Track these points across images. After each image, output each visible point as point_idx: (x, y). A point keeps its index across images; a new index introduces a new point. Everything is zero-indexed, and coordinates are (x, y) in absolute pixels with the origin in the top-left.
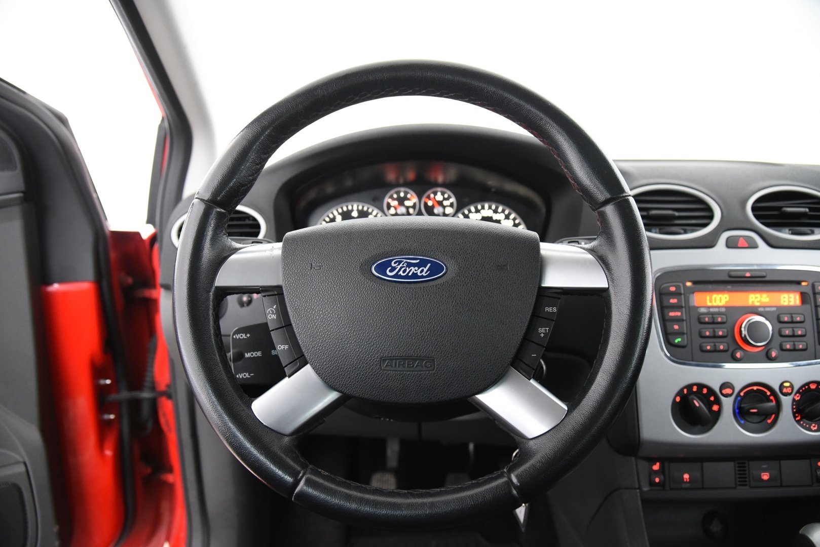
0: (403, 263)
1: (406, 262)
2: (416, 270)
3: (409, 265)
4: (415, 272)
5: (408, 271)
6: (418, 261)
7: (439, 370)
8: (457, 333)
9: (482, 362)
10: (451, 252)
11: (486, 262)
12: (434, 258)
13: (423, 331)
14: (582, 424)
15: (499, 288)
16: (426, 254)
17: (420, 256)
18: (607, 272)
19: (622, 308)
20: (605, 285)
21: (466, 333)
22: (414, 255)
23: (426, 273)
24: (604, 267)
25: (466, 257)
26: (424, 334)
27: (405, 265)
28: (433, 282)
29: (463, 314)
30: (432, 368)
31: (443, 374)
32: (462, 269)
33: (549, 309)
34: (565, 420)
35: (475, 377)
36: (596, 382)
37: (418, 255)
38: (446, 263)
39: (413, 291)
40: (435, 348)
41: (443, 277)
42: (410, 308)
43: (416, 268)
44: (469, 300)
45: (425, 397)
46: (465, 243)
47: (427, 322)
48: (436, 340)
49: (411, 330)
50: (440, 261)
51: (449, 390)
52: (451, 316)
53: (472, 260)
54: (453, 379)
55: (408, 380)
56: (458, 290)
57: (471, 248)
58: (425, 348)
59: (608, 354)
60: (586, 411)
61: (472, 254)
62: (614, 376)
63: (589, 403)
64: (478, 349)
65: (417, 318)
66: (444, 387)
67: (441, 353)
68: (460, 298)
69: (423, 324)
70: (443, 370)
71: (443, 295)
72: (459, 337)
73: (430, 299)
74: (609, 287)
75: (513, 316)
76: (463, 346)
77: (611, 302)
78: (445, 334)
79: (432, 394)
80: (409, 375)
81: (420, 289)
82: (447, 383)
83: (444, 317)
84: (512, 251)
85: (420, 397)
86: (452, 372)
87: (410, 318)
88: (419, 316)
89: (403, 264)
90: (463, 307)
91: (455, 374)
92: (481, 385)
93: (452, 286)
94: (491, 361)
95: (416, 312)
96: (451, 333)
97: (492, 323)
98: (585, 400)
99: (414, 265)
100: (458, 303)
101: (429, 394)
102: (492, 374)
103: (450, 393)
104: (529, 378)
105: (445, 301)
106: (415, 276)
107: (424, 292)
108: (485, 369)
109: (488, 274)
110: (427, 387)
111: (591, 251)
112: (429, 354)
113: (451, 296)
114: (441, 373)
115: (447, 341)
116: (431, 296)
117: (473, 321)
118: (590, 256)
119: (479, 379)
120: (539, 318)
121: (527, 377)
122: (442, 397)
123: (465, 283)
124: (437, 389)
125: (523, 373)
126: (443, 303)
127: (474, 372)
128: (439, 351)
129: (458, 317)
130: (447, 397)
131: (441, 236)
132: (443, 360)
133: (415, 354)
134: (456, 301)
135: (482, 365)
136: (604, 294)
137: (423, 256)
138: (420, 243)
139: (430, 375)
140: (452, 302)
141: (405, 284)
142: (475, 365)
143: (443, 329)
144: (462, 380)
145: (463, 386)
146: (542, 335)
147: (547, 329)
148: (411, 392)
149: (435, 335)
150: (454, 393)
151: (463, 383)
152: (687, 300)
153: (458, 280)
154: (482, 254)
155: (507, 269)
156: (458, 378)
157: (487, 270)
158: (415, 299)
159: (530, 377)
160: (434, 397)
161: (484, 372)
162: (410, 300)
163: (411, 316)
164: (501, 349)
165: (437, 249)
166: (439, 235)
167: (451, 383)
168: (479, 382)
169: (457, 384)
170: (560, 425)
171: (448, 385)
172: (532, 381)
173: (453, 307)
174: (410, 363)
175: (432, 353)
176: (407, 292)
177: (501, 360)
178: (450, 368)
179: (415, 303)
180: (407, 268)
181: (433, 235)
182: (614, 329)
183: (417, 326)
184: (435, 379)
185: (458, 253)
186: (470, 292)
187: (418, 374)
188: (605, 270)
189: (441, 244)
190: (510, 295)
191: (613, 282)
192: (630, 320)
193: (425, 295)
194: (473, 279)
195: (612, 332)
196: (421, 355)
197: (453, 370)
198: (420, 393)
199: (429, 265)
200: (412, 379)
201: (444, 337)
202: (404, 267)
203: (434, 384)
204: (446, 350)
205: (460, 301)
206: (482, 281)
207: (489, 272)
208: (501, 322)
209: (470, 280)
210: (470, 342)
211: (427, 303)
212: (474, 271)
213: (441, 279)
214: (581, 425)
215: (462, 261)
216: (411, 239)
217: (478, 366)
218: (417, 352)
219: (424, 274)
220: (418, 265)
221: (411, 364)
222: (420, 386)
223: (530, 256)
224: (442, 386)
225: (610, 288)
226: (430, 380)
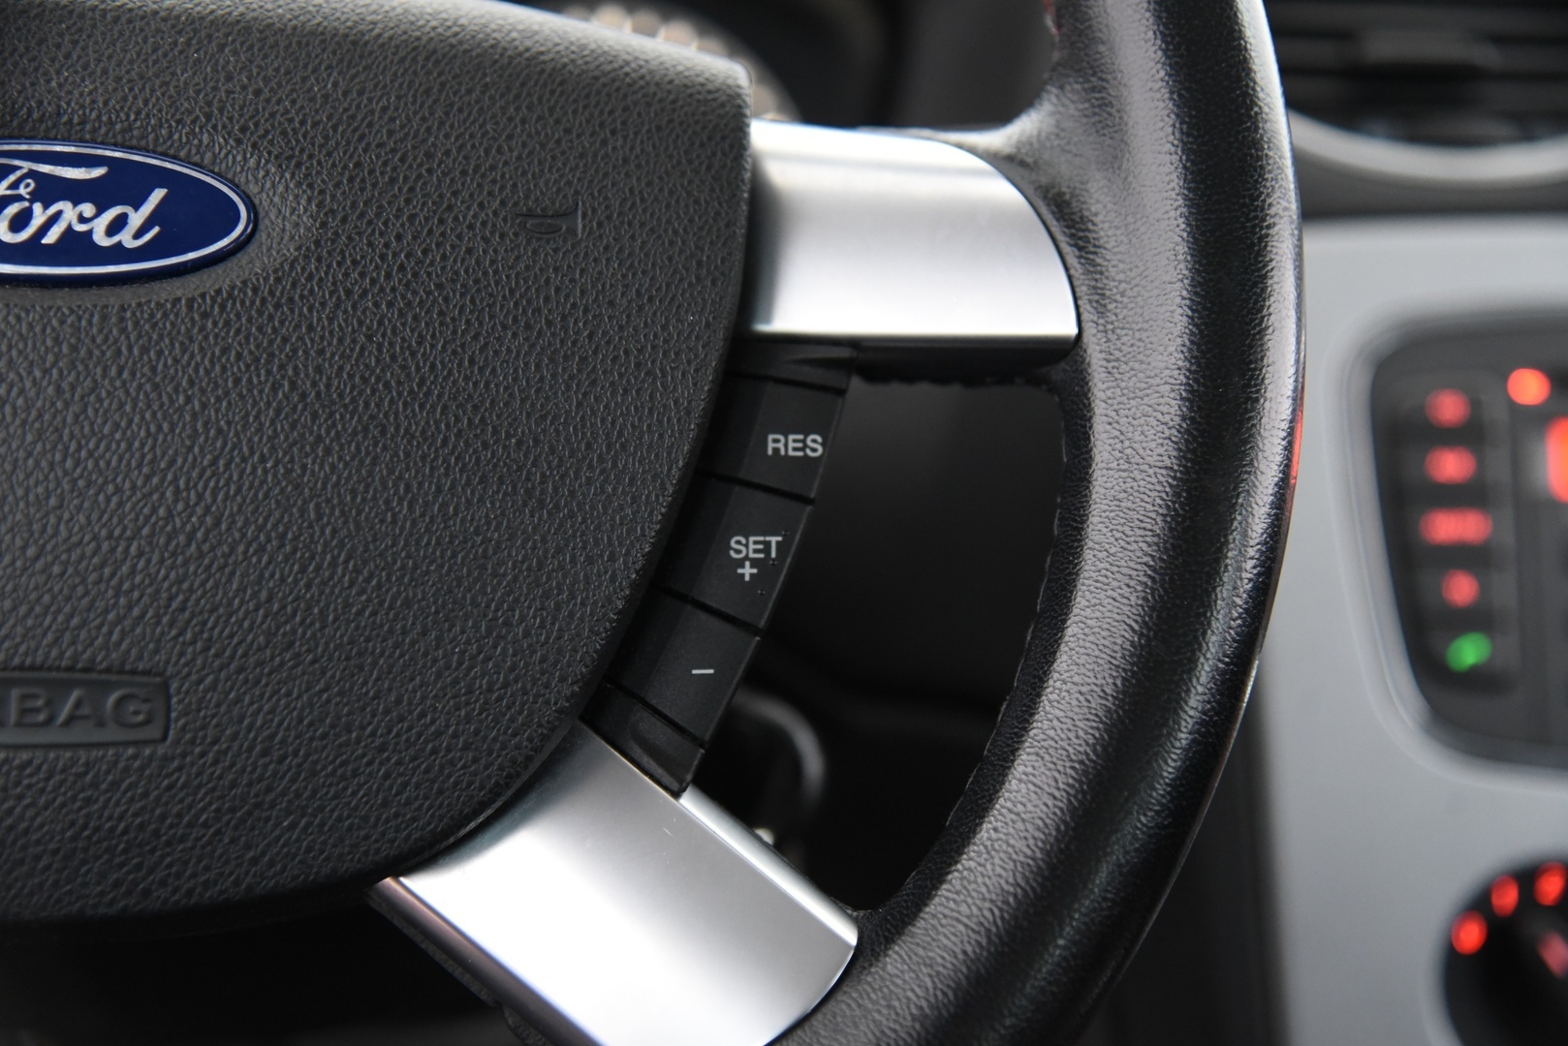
0: (12, 178)
1: (32, 174)
2: (82, 219)
3: (50, 190)
4: (81, 228)
5: (39, 216)
6: (98, 172)
7: (192, 742)
8: (295, 550)
9: (424, 698)
10: (284, 133)
11: (465, 194)
12: (187, 162)
13: (110, 536)
14: (923, 1018)
15: (528, 327)
16: (143, 137)
17: (116, 146)
18: (1072, 260)
19: (1137, 437)
20: (1064, 326)
21: (341, 545)
22: (81, 141)
23: (137, 235)
24: (1060, 237)
25: (358, 165)
26: (113, 550)
27: (22, 191)
28: (177, 282)
29: (328, 451)
30: (153, 732)
31: (216, 762)
32: (332, 223)
33: (784, 444)
34: (840, 996)
35: (387, 776)
36: (1002, 803)
37: (104, 144)
38: (253, 189)
39: (62, 322)
40: (171, 625)
41: (232, 263)
42: (40, 416)
43: (88, 209)
44: (365, 380)
45: (117, 884)
46: (361, 93)
47: (134, 487)
48: (180, 581)
49: (44, 530)
50: (219, 176)
51: (248, 847)
52: (263, 459)
53: (393, 180)
54: (269, 789)
55: (20, 797)
56: (310, 328)
57: (392, 120)
58: (119, 620)
59: (1063, 663)
60: (945, 948)
61: (394, 151)
62: (1085, 772)
63: (964, 908)
64: (404, 633)
65: (77, 463)
66: (218, 832)
67: (207, 649)
68: (319, 370)
69: (108, 500)
70: (215, 742)
71: (225, 351)
72: (303, 570)
73: (154, 369)
74: (1080, 335)
75: (590, 467)
76: (323, 614)
77: (1088, 407)
78: (232, 550)
79: (151, 871)
80: (23, 767)
81: (104, 318)
82: (233, 810)
83: (227, 465)
84: (604, 143)
85: (85, 885)
86: (265, 753)
87: (37, 463)
88: (91, 454)
89: (15, 185)
90: (331, 414)
91: (282, 760)
92: (414, 819)
93: (277, 306)
94: (470, 692)
95: (72, 436)
96: (262, 549)
97: (481, 500)
98: (944, 890)
99: (76, 192)
100: (304, 396)
101: (139, 867)
102: (475, 760)
103: (255, 861)
104: (675, 786)
105: (237, 381)
106: (76, 246)
107: (123, 330)
108: (438, 734)
109: (469, 251)
110: (125, 832)
111: (1008, 164)
112: (140, 658)
113: (272, 355)
114: (203, 754)
115: (242, 589)
116: (160, 353)
117: (385, 487)
118: (1003, 191)
119: (405, 785)
120: (737, 489)
121: (667, 779)
122: (206, 884)
123: (349, 293)
124: (183, 839)
125: (646, 760)
126: (227, 393)
127: (382, 749)
128: (193, 642)
129: (304, 467)
130: (237, 883)
131: (235, 52)
132: (213, 687)
133: (62, 654)
134: (293, 385)
135: (423, 715)
136: (1058, 372)
137: (130, 148)
138: (118, 79)
139: (142, 768)
140: (275, 389)
141: (21, 291)
142: (387, 712)
143: (217, 523)
144: (315, 792)
145: (322, 825)
146: (747, 571)
147: (774, 540)
148: (38, 858)
149: (174, 554)
150: (271, 864)
151: (321, 809)
152: (1519, 464)
153: (310, 277)
154: (447, 153)
155: (572, 231)
156: (293, 780)
157: (467, 235)
158: (73, 366)
159: (681, 781)
160: (163, 883)
161: (435, 751)
162: (46, 372)
163: (44, 452)
164: (527, 634)
165: (208, 117)
166: (222, 47)
167: (257, 806)
168: (408, 803)
169: (288, 812)
170: (817, 1022)
171: (243, 821)
172: (691, 804)
173: (278, 412)
174: (30, 704)
175: (156, 651)
176: (31, 327)
177: (525, 693)
178: (250, 729)
179: (73, 388)
180: (37, 207)
181: (188, 43)
182: (1097, 538)
183: (79, 508)
184: (170, 787)
185: (320, 140)
186: (369, 338)
187: (74, 762)
188: (1067, 249)
189: (229, 92)
190: (583, 360)
191: (1101, 310)
192: (1177, 495)
193: (130, 348)
194: (388, 276)
195: (1088, 555)
196: (92, 660)
197: (272, 736)
198: (84, 862)
199: (158, 195)
200: (43, 791)
201: (221, 568)
202: (19, 198)
203: (163, 818)
204: (231, 636)
205: (314, 384)
206: (440, 287)
207: (481, 247)
208: (529, 493)
209: (373, 281)
210: (360, 593)
211: (140, 387)
212: (399, 237)
213: (219, 269)
214: (914, 1018)
215: (337, 185)
216: (67, 56)
217: (401, 719)
218: (73, 643)
219: (126, 238)
220: (99, 194)
221: (37, 710)
222: (85, 827)
223: (696, 172)
224: (206, 825)
225: (1087, 338)
226: (145, 795)
